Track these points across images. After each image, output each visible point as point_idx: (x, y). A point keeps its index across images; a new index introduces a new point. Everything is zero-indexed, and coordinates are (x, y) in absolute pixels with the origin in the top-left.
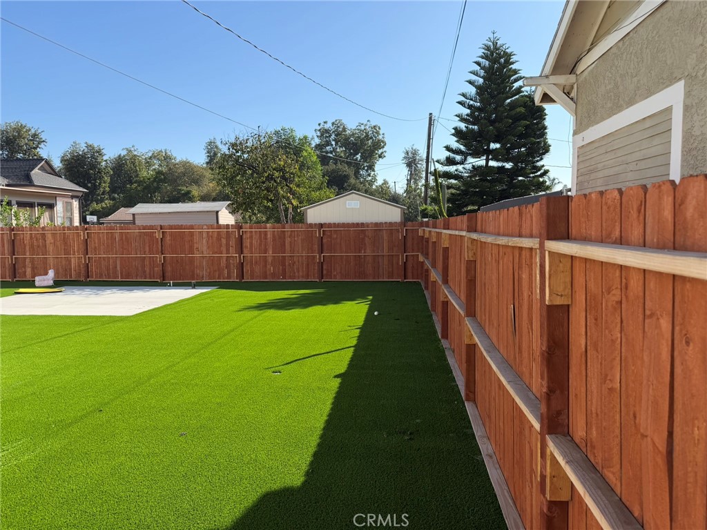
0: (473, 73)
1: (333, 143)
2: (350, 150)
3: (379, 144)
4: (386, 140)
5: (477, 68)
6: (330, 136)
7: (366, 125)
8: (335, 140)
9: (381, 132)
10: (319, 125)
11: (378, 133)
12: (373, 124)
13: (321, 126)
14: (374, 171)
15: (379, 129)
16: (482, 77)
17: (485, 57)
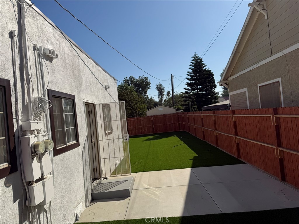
0: (190, 65)
1: (130, 85)
2: (137, 87)
3: (148, 84)
4: (150, 82)
5: (191, 64)
6: (129, 82)
7: (142, 77)
8: (131, 83)
9: (148, 79)
10: (124, 78)
11: (147, 80)
12: (145, 77)
13: (125, 79)
14: (147, 94)
15: (147, 78)
16: (193, 66)
17: (193, 60)
